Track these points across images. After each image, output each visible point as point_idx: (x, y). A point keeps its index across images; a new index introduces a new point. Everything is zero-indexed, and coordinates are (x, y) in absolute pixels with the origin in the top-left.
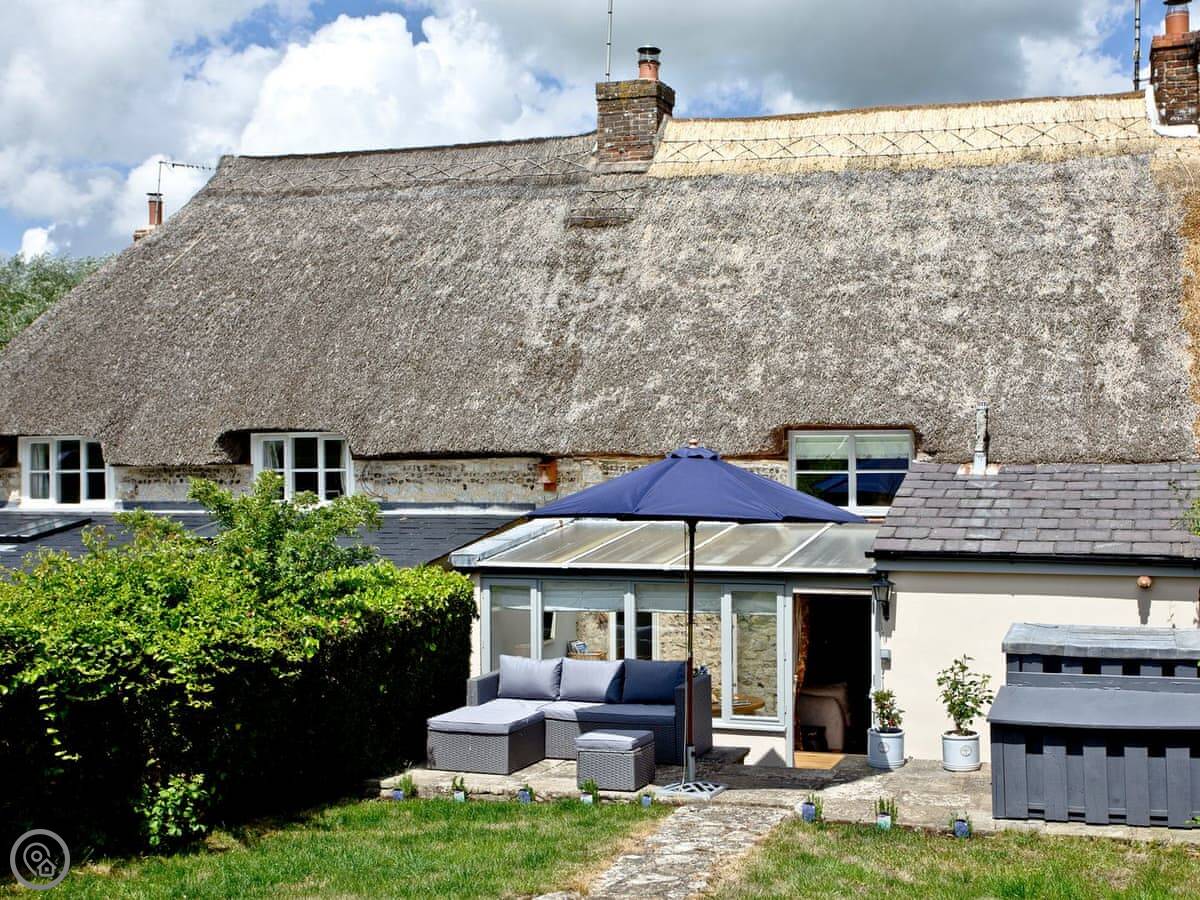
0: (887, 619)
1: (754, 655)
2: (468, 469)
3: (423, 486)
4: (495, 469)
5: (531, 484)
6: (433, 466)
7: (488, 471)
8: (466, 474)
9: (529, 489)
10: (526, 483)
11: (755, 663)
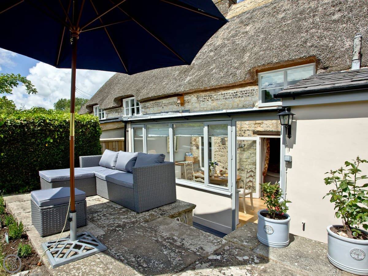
0: (289, 137)
1: (245, 160)
2: (163, 102)
3: (154, 109)
4: (169, 101)
5: (178, 105)
6: (156, 102)
7: (168, 102)
8: (163, 104)
9: (178, 106)
10: (177, 104)
11: (246, 163)
